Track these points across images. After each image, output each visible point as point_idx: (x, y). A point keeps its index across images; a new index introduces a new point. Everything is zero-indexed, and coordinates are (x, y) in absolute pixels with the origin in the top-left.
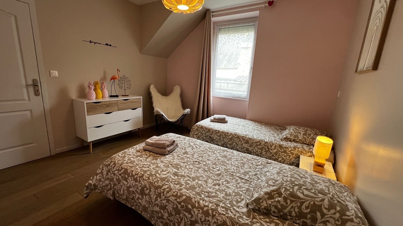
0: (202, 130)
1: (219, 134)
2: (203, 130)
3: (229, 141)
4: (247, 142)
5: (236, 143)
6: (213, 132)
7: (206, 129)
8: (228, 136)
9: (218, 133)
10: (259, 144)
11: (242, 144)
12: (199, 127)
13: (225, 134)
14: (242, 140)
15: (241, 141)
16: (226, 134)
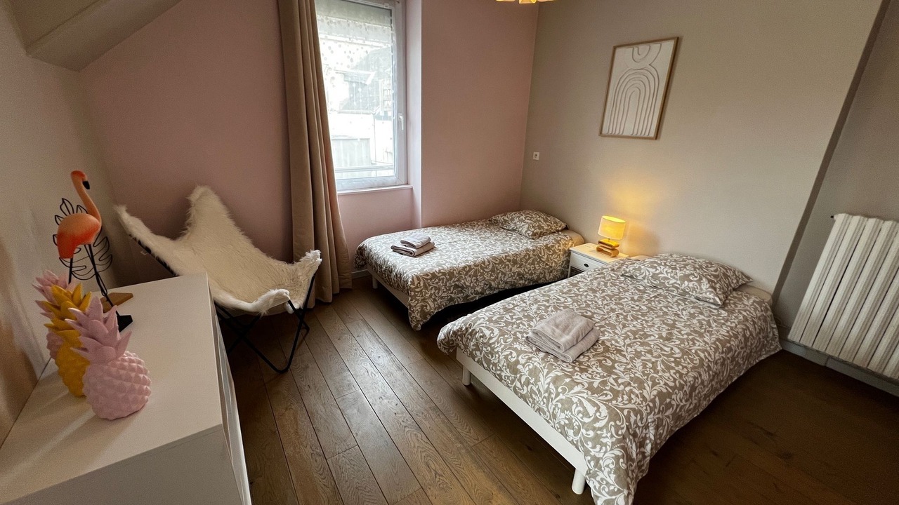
0: (437, 280)
1: (472, 273)
2: (440, 280)
3: (491, 275)
4: (515, 263)
5: (503, 273)
6: (459, 273)
7: (444, 274)
8: (486, 268)
9: (469, 271)
10: (528, 257)
11: (511, 269)
12: (427, 279)
13: (481, 266)
14: (507, 263)
15: (508, 265)
16: (483, 265)
